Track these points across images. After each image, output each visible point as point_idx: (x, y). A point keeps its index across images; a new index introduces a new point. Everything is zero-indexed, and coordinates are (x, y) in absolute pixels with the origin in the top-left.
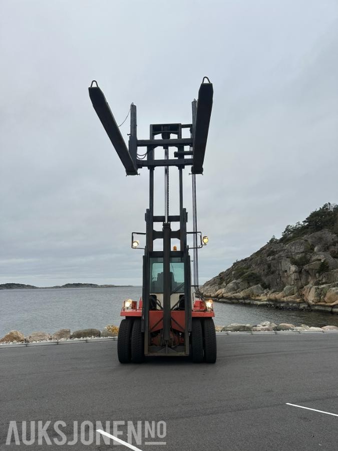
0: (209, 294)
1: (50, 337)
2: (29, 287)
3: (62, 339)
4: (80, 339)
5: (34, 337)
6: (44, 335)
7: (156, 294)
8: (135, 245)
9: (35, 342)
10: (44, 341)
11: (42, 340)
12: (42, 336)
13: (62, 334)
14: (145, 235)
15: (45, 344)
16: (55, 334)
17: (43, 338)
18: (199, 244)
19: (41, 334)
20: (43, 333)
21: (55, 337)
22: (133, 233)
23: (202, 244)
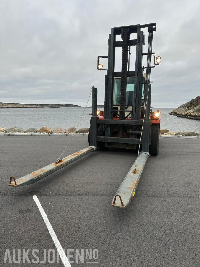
0: (181, 113)
1: (65, 131)
2: (77, 106)
3: (71, 133)
4: (81, 134)
5: (56, 130)
6: (61, 130)
7: (118, 107)
8: (100, 67)
9: (56, 133)
10: (61, 133)
11: (60, 133)
12: (60, 131)
13: (72, 130)
14: (107, 59)
15: (61, 135)
16: (68, 130)
17: (60, 132)
18: (152, 64)
19: (59, 129)
20: (61, 129)
21: (68, 132)
22: (99, 57)
23: (155, 64)
